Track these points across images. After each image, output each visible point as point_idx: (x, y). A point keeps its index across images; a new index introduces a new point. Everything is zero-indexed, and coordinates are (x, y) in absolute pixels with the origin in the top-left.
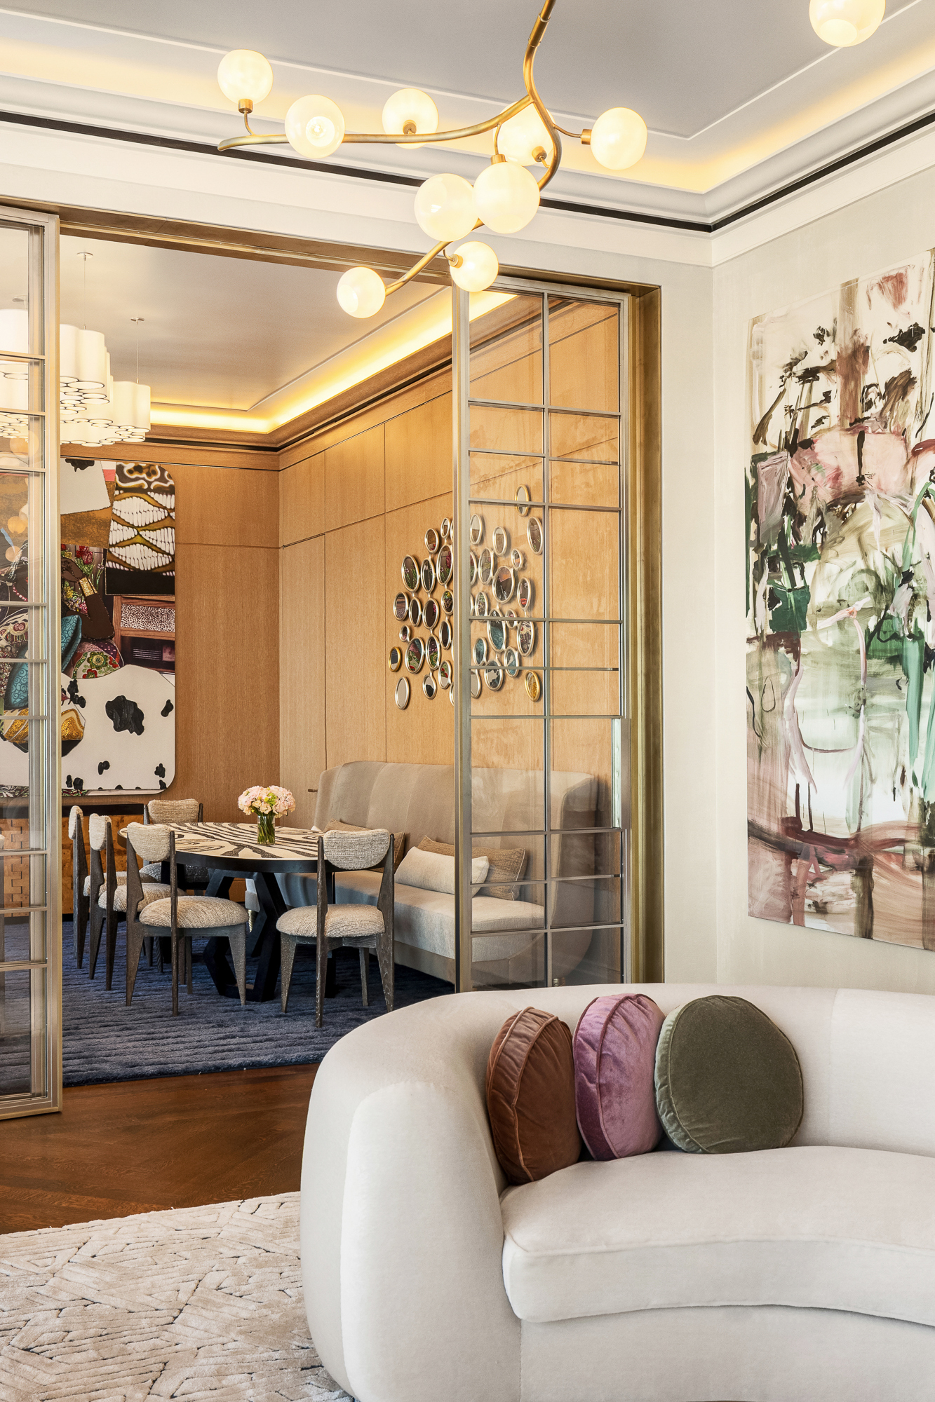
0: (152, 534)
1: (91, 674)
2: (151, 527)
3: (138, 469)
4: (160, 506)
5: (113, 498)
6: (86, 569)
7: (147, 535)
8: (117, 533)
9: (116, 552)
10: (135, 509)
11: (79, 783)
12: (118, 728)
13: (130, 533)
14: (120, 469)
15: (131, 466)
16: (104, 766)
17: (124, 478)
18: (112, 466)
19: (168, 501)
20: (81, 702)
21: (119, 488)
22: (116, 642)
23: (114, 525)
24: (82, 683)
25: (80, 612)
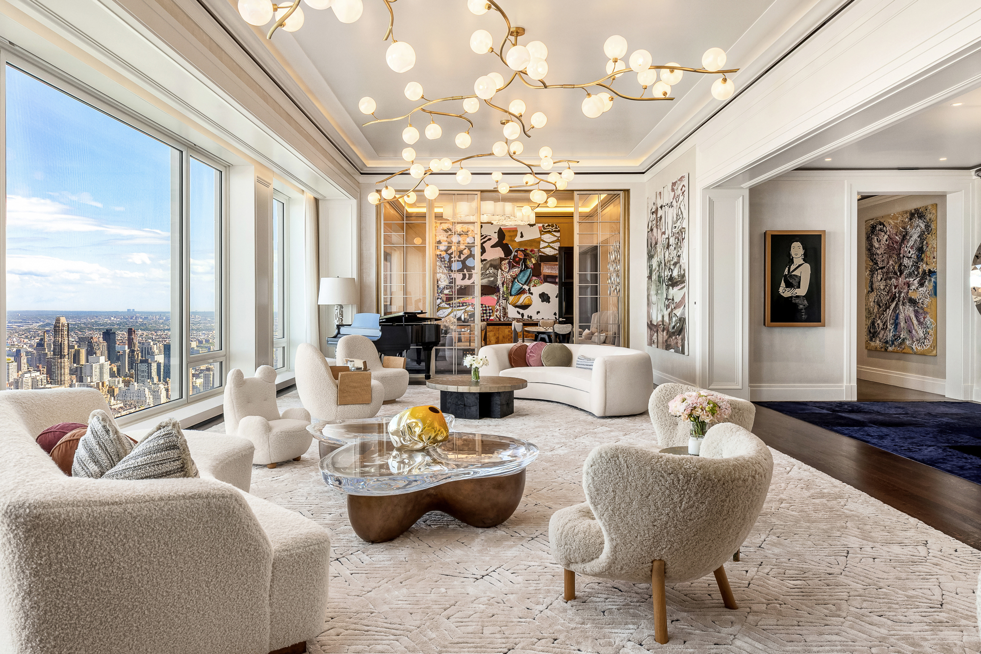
0: (553, 244)
1: (535, 286)
2: (552, 242)
3: (549, 225)
4: (555, 236)
5: (541, 234)
6: (533, 255)
7: (551, 245)
8: (542, 245)
9: (542, 250)
10: (548, 237)
11: (531, 317)
12: (542, 301)
13: (547, 244)
14: (543, 226)
15: (547, 225)
16: (538, 312)
17: (544, 229)
18: (541, 225)
19: (558, 234)
20: (532, 294)
21: (542, 232)
22: (542, 276)
23: (541, 242)
24: (531, 288)
25: (531, 268)
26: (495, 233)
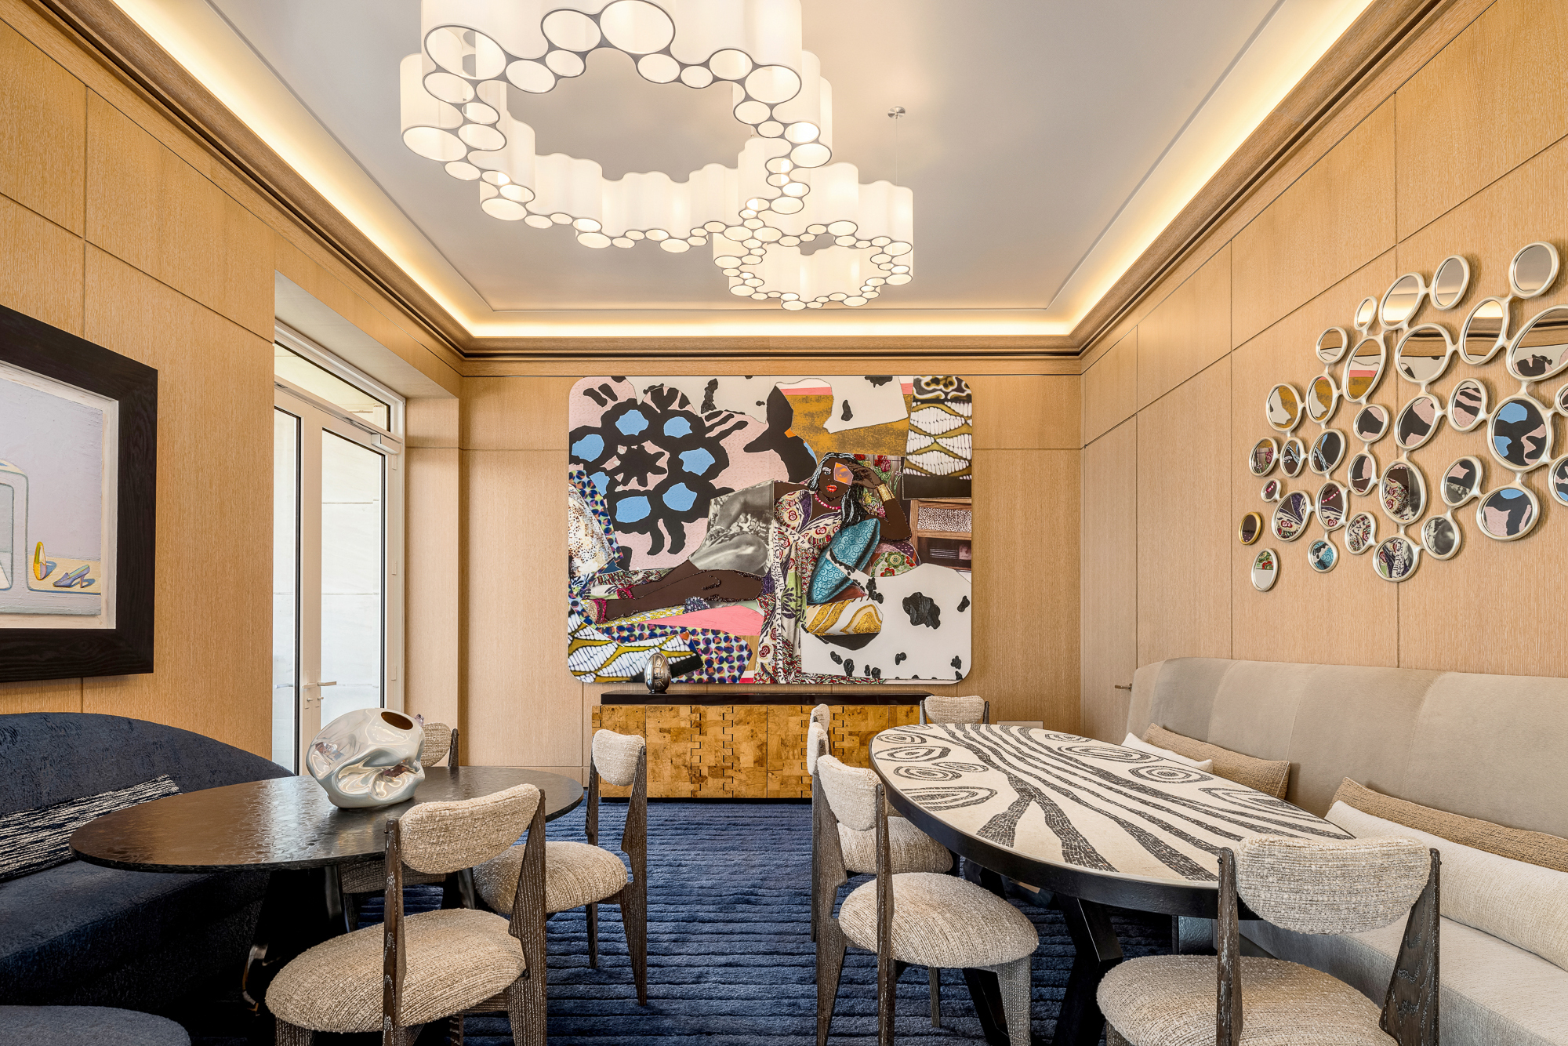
0: (949, 441)
1: (889, 572)
2: (946, 434)
3: (936, 381)
4: (957, 415)
5: (910, 410)
6: (884, 476)
7: (943, 442)
8: (914, 442)
9: (913, 459)
10: (931, 419)
11: (876, 673)
12: (914, 622)
13: (928, 441)
14: (917, 383)
15: (928, 379)
16: (900, 658)
17: (921, 391)
18: (910, 380)
19: (965, 409)
20: (879, 598)
21: (917, 399)
22: (913, 542)
23: (911, 435)
24: (879, 581)
25: (877, 516)
26: (759, 403)
